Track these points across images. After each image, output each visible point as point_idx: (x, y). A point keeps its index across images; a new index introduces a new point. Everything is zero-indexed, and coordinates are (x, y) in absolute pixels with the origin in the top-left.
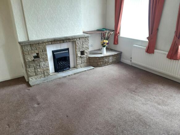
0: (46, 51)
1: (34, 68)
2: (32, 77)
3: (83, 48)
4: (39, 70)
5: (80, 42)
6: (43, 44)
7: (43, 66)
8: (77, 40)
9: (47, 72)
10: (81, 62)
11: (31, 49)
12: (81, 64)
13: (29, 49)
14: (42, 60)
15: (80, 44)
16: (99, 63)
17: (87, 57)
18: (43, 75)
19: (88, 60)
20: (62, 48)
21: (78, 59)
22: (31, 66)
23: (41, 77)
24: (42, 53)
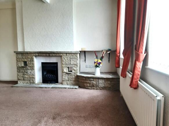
0: (33, 61)
1: (22, 73)
2: (20, 81)
3: (70, 64)
4: (26, 76)
5: (67, 58)
6: (31, 54)
7: (29, 73)
8: (63, 55)
9: (32, 80)
10: (67, 78)
11: (22, 58)
12: (68, 81)
13: (20, 57)
14: (29, 68)
15: (66, 60)
16: (85, 84)
17: (75, 75)
18: (29, 81)
19: (76, 78)
20: (51, 62)
21: (64, 75)
22: (20, 71)
23: (28, 83)
24: (29, 62)
